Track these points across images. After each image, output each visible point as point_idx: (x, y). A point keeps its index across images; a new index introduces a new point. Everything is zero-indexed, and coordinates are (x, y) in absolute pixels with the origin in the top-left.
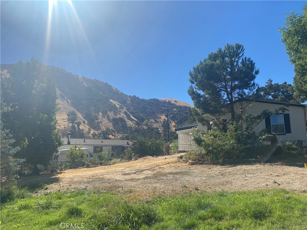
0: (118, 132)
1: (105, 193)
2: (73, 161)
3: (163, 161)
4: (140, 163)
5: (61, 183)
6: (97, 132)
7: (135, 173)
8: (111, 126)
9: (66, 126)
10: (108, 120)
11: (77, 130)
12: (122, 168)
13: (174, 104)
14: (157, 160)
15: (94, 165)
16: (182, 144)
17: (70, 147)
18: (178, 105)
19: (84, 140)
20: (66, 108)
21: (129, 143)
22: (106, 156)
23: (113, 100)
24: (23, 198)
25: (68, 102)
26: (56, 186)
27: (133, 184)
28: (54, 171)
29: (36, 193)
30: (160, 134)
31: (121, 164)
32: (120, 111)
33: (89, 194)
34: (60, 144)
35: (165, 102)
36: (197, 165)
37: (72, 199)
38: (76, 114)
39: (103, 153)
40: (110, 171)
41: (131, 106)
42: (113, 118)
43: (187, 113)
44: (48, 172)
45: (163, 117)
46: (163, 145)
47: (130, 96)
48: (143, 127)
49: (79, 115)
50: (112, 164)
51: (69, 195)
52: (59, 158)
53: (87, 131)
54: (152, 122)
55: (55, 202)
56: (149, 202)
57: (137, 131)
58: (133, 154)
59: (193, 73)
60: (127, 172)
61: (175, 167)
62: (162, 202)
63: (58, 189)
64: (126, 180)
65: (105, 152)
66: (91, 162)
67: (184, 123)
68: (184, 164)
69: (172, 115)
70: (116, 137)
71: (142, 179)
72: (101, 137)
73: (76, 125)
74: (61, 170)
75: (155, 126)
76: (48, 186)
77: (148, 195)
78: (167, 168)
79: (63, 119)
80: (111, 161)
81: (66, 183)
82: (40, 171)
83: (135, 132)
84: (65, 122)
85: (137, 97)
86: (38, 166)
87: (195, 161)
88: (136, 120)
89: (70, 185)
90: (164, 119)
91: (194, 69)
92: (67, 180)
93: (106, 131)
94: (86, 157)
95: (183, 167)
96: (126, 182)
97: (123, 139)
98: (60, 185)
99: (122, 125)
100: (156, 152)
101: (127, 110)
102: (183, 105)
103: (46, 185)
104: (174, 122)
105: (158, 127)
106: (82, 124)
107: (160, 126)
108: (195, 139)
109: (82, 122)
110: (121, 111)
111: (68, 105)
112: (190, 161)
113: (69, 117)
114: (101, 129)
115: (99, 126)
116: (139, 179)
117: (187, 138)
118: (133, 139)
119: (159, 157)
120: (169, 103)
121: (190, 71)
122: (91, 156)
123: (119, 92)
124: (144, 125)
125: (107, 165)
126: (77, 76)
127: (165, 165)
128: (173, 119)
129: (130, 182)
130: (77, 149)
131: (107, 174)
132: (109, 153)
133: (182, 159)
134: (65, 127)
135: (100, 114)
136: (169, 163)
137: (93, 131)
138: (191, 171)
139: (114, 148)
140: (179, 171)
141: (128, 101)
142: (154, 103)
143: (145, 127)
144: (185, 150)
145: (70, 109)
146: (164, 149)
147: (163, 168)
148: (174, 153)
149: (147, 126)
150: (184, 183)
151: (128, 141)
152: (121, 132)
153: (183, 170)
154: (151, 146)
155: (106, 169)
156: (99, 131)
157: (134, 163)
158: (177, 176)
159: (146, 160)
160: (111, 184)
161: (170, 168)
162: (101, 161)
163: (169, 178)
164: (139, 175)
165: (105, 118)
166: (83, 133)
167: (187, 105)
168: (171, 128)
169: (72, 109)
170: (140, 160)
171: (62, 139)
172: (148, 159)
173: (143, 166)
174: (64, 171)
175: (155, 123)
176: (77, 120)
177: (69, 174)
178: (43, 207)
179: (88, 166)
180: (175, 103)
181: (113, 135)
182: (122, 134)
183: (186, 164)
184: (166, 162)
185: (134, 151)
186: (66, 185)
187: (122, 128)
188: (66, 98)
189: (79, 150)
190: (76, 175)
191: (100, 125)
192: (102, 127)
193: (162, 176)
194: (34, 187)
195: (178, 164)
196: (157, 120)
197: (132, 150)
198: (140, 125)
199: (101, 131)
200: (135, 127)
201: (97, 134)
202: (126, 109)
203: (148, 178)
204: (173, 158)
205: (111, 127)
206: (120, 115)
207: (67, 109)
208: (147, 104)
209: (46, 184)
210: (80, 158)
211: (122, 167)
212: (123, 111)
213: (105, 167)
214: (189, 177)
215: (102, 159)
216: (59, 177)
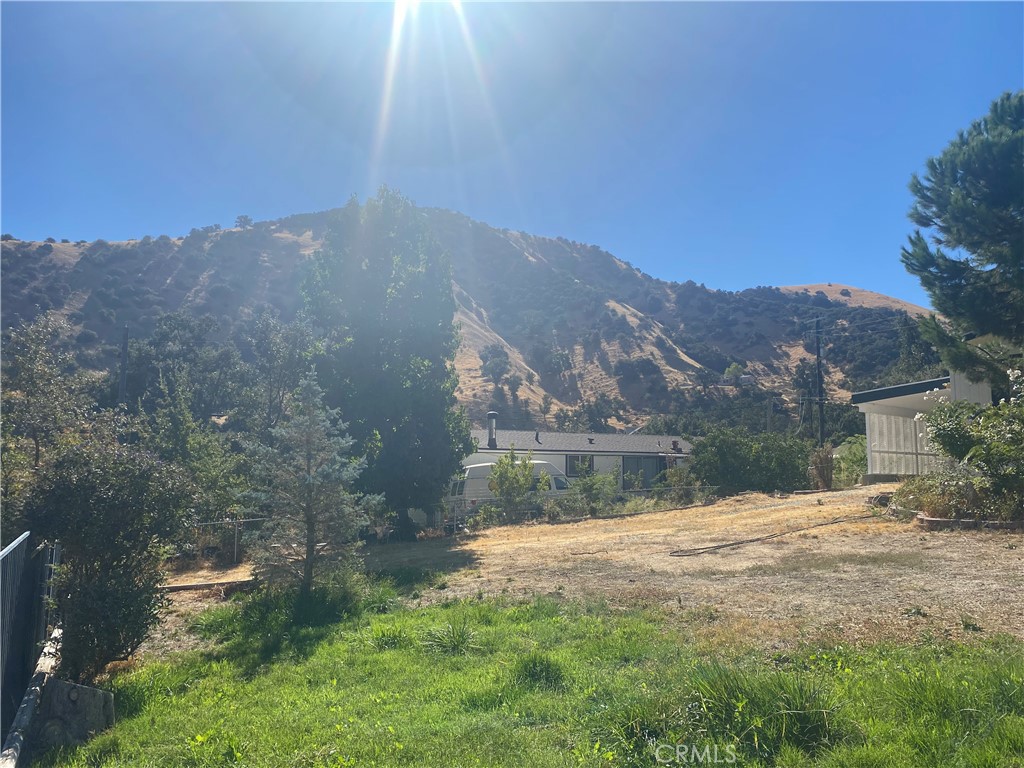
0: (638, 409)
1: (626, 614)
2: (509, 502)
3: (812, 511)
4: (724, 517)
5: (482, 572)
6: (570, 409)
7: (713, 551)
8: (612, 389)
9: (479, 392)
10: (604, 369)
11: (510, 403)
12: (664, 531)
13: (838, 304)
14: (786, 509)
15: (569, 514)
16: (880, 452)
17: (497, 459)
18: (853, 304)
19: (537, 435)
20: (475, 335)
21: (679, 447)
22: (608, 489)
23: (618, 302)
24: (384, 611)
25: (479, 315)
26: (469, 579)
27: (715, 588)
28: (452, 532)
29: (416, 597)
30: (786, 412)
31: (658, 516)
32: (640, 338)
33: (573, 615)
34: (469, 448)
35: (803, 298)
36: (952, 530)
37: (525, 627)
38: (506, 355)
39: (599, 477)
40: (626, 540)
41: (679, 319)
42: (620, 362)
43: (894, 334)
44: (438, 533)
45: (798, 353)
46: (807, 456)
47: (674, 286)
48: (723, 389)
49: (516, 357)
50: (630, 515)
51: (511, 611)
52: (467, 490)
53: (540, 406)
54: (755, 370)
55: (477, 633)
56: (786, 660)
57: (701, 402)
58: (698, 483)
59: (926, 184)
60: (685, 547)
61: (863, 536)
62: (839, 664)
63: (476, 591)
64: (685, 574)
65: (605, 476)
66: (560, 504)
67: (880, 372)
68: (899, 527)
69: (831, 345)
70: (630, 425)
71: (742, 573)
72: (583, 424)
73: (506, 388)
74: (474, 527)
75: (766, 384)
76: (447, 578)
77: (777, 632)
78: (831, 539)
79: (470, 370)
80: (624, 504)
81: (497, 572)
82: (418, 529)
83: (696, 406)
84: (475, 377)
85: (699, 285)
86: (411, 512)
87: (945, 517)
88: (698, 365)
89: (510, 580)
90: (802, 360)
91: (932, 166)
92: (497, 562)
93: (596, 405)
94: (546, 487)
95: (896, 537)
96: (687, 580)
97: (658, 432)
98: (479, 577)
99: (650, 384)
100: (783, 479)
101: (665, 331)
102: (876, 305)
103: (441, 573)
104: (842, 370)
105: (779, 388)
106: (524, 382)
107: (786, 385)
108: (938, 436)
109: (523, 377)
110: (646, 338)
111: (482, 327)
112: (921, 515)
113: (485, 362)
114: (581, 399)
115: (575, 389)
116: (732, 574)
117: (902, 430)
118: (691, 430)
119: (791, 496)
120: (821, 300)
121: (915, 177)
122: (561, 486)
123: (636, 272)
124: (726, 382)
125: (612, 517)
126: (505, 231)
127: (823, 529)
128: (838, 356)
129: (701, 581)
130: (517, 462)
131: (619, 550)
132: (616, 478)
133: (885, 505)
134: (475, 395)
135: (578, 349)
136: (835, 521)
137: (557, 404)
138: (931, 553)
139: (631, 461)
140: (878, 549)
141: (668, 301)
142: (762, 302)
143: (731, 391)
144: (894, 473)
145: (487, 337)
146: (812, 470)
147: (815, 537)
148: (851, 483)
149: (737, 384)
150: (908, 596)
151: (675, 438)
152: (647, 406)
153: (899, 549)
154: (760, 457)
155: (612, 531)
156: (575, 404)
157: (703, 514)
158: (881, 572)
159: (747, 506)
160: (639, 584)
161: (844, 539)
162: (594, 505)
163: (844, 576)
164: (731, 559)
165: (592, 363)
166: (528, 413)
167: (893, 305)
168: (830, 390)
169: (494, 338)
170: (722, 505)
171: (473, 434)
172: (755, 503)
173: (737, 527)
174: (483, 532)
175: (768, 375)
176: (509, 370)
177: (501, 542)
178: (445, 647)
179: (553, 519)
180: (843, 299)
181: (619, 418)
182: (649, 414)
183: (906, 526)
184: (825, 514)
185: (698, 474)
186: (498, 576)
187: (648, 395)
188: (475, 306)
189: (525, 466)
190: (521, 545)
191: (579, 386)
192: (585, 392)
193: (818, 567)
194: (409, 579)
195: (873, 526)
196: (776, 363)
197: (693, 469)
198: (713, 382)
199: (583, 406)
200: (693, 389)
201: (570, 413)
202: (661, 330)
203: (765, 572)
204: (850, 501)
205: (614, 394)
206: (642, 350)
207: (479, 337)
208: (735, 310)
209: (439, 571)
210: (529, 493)
211: (664, 527)
212: (650, 337)
213: (606, 525)
214: (928, 576)
215: (595, 498)
216: (472, 552)
